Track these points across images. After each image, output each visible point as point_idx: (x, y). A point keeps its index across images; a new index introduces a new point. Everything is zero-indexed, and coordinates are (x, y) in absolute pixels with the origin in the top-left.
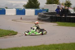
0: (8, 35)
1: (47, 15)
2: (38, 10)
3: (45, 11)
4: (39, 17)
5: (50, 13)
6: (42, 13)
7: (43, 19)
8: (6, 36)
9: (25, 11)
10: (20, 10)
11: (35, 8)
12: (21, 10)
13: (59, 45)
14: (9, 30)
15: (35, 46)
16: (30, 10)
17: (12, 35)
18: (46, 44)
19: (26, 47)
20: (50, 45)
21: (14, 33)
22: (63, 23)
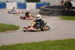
0: (10, 29)
1: (49, 9)
2: (39, 3)
3: (46, 4)
4: (40, 11)
5: (51, 7)
6: (44, 7)
7: (45, 13)
8: (8, 30)
9: (26, 4)
10: (20, 3)
11: (36, 2)
12: (22, 3)
13: (65, 41)
14: (10, 24)
15: (40, 42)
16: (31, 3)
17: (14, 30)
18: (51, 40)
19: (30, 43)
20: (55, 41)
21: (16, 28)
22: (65, 17)
